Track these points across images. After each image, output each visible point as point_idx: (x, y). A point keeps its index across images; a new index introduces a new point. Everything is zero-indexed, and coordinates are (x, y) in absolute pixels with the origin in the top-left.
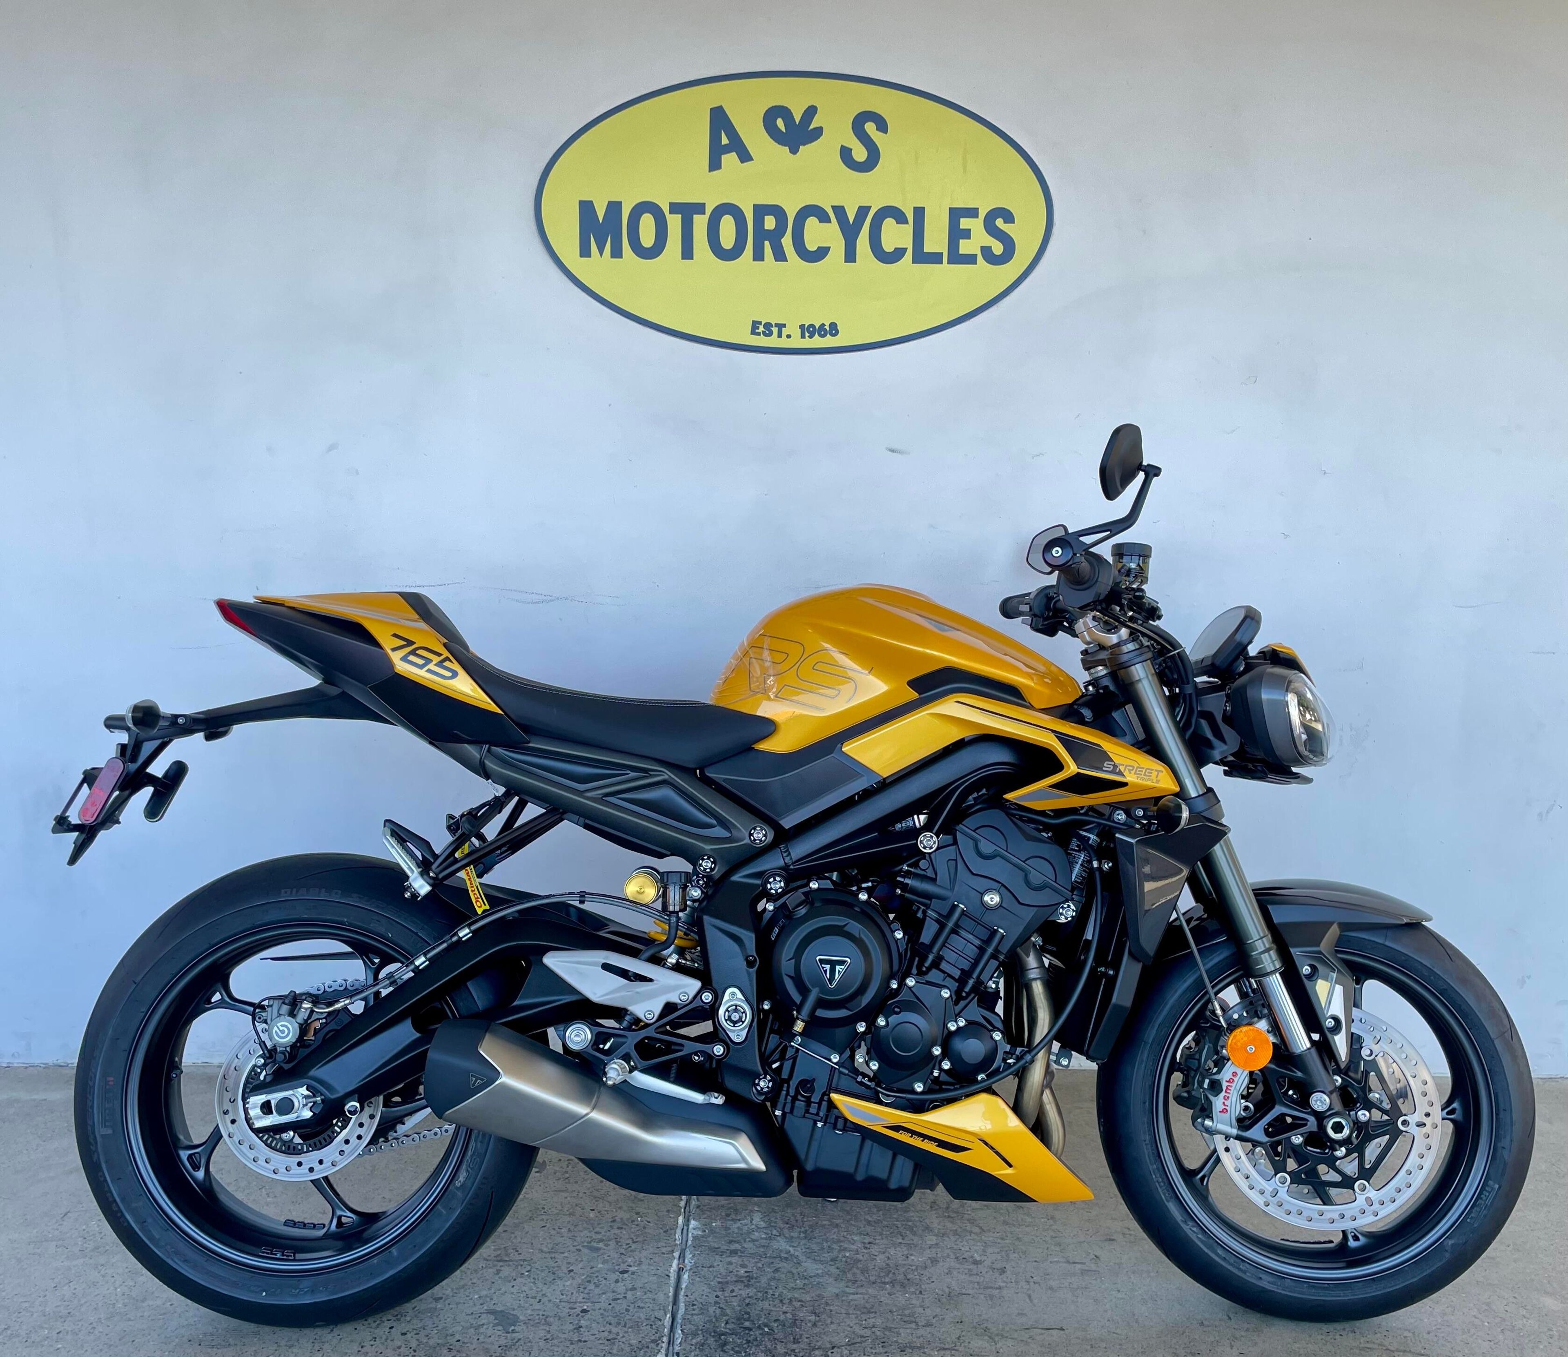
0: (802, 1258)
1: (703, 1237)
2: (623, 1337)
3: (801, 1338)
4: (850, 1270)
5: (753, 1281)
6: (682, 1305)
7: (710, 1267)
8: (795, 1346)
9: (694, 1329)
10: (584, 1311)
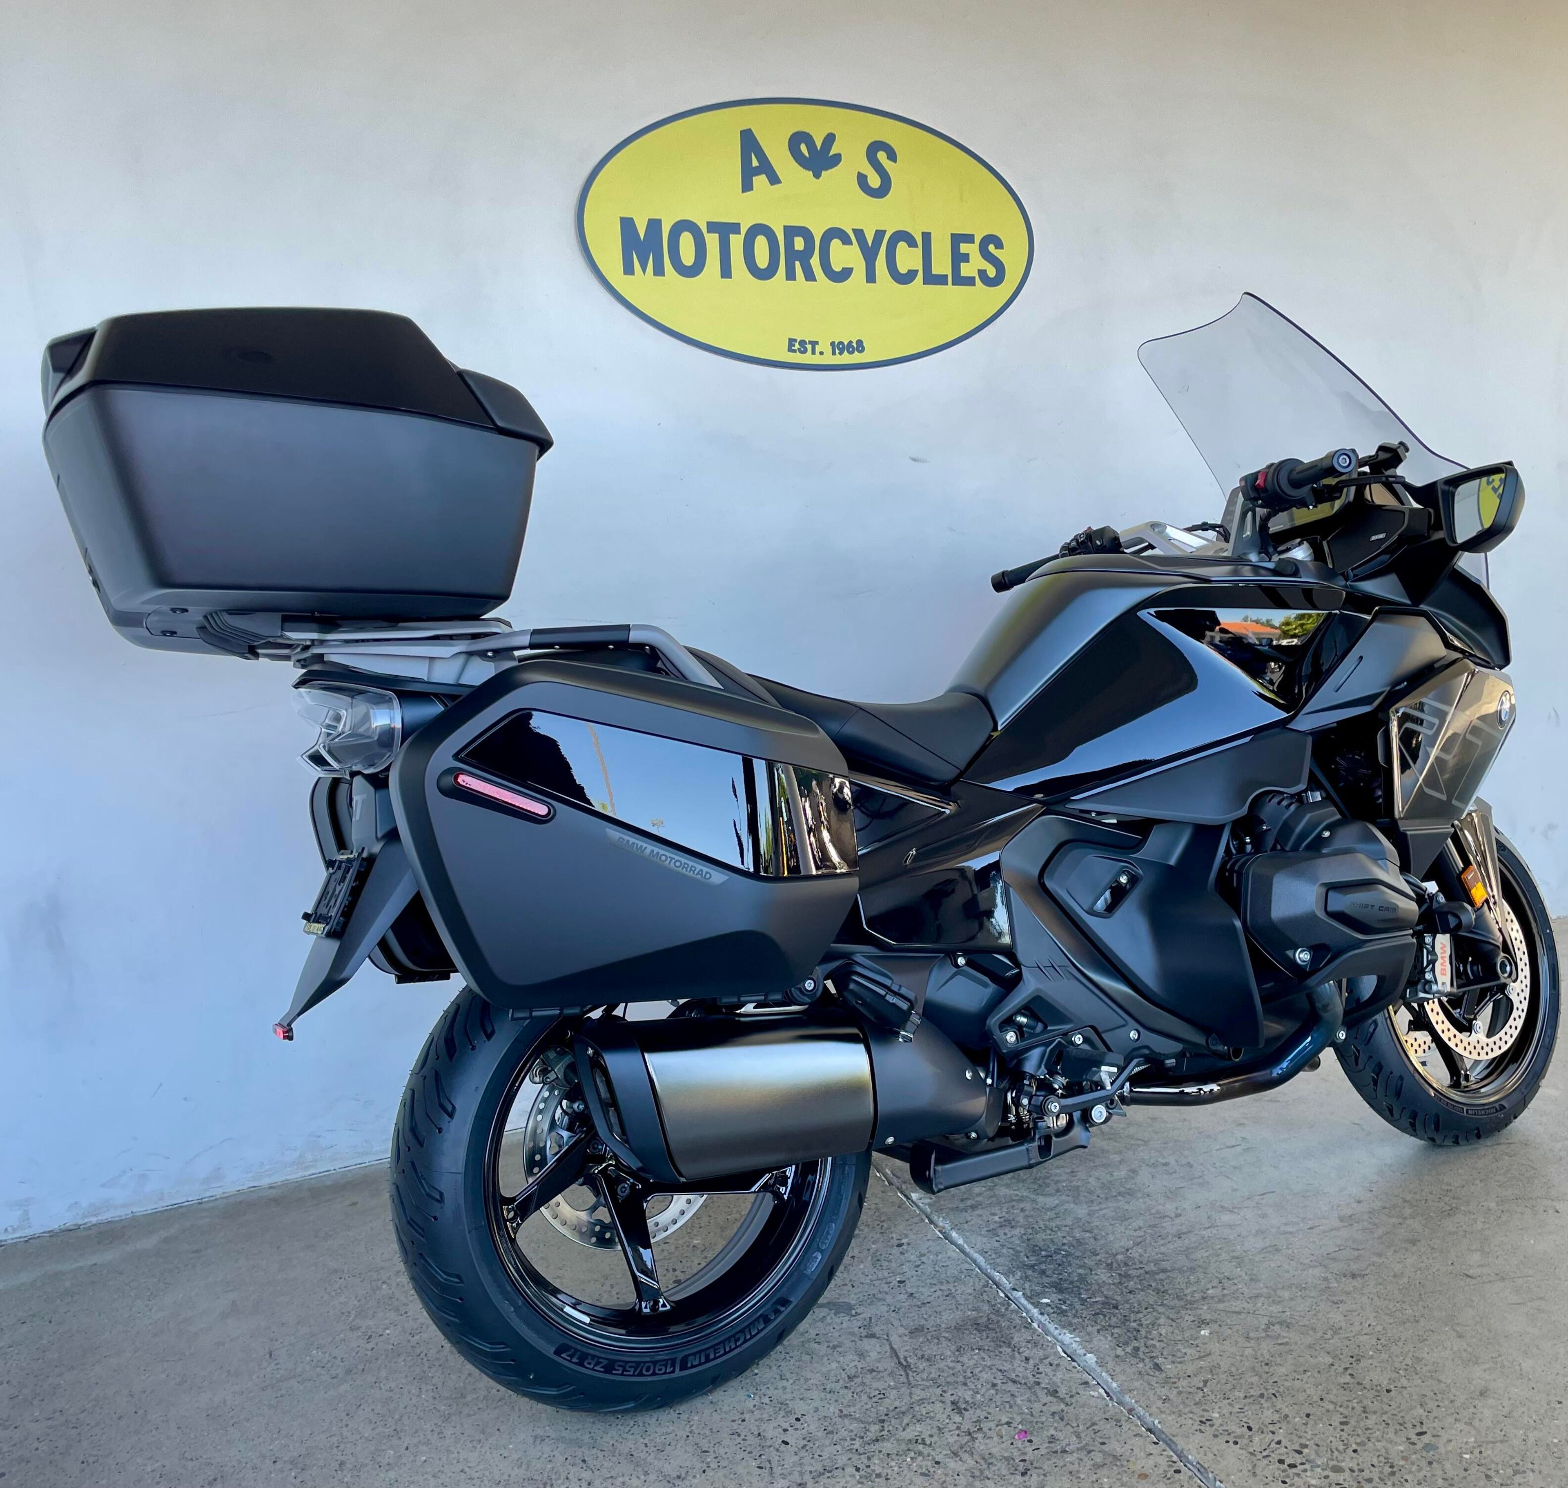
0: (1032, 1196)
1: (935, 1202)
2: (956, 1290)
3: (1095, 1251)
4: (1079, 1194)
5: (1013, 1223)
6: (976, 1256)
7: (967, 1222)
8: (1098, 1258)
9: (1006, 1268)
10: (899, 1282)
